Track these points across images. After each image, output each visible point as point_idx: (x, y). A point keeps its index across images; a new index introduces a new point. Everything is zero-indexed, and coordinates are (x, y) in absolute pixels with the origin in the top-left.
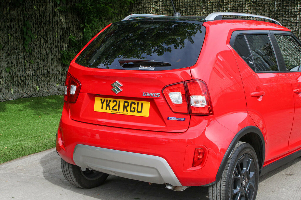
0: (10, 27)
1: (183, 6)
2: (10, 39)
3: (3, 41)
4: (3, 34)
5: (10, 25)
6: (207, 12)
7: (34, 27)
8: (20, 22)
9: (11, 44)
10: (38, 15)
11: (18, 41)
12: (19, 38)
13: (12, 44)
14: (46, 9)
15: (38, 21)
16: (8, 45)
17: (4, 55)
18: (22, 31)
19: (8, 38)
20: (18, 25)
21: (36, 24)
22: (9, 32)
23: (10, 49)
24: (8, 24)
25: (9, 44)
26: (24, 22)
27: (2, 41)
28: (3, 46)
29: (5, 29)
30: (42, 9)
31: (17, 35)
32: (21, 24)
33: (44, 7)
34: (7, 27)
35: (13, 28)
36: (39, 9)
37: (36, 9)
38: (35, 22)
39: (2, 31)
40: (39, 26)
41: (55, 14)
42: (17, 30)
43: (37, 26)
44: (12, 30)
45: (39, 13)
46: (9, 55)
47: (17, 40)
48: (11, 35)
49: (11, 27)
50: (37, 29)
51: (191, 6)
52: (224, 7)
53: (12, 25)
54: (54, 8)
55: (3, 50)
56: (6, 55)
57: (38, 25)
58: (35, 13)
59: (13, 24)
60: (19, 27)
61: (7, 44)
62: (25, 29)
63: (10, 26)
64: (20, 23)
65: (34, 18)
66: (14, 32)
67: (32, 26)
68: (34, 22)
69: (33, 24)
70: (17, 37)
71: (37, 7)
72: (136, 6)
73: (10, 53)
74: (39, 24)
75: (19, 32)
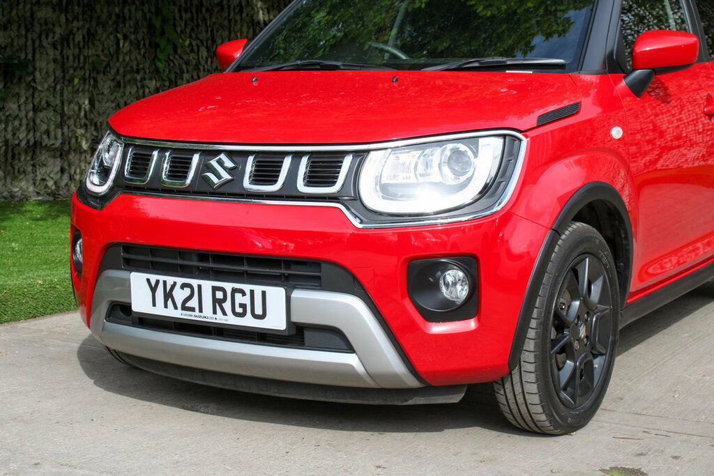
0: (121, 18)
2: (123, 46)
3: (106, 51)
4: (105, 35)
5: (122, 11)
7: (181, 18)
8: (147, 5)
9: (124, 60)
11: (143, 51)
12: (144, 45)
13: (127, 59)
15: (191, 4)
16: (118, 60)
17: (107, 85)
18: (151, 26)
19: (118, 43)
20: (141, 12)
21: (186, 11)
22: (119, 29)
23: (122, 70)
24: (117, 10)
25: (121, 59)
26: (157, 7)
27: (103, 51)
28: (104, 64)
29: (110, 22)
31: (140, 36)
32: (150, 11)
34: (113, 16)
35: (130, 18)
38: (183, 5)
39: (103, 26)
40: (195, 15)
42: (140, 23)
43: (189, 15)
44: (127, 26)
46: (119, 84)
47: (139, 49)
48: (125, 38)
49: (124, 16)
50: (188, 22)
53: (126, 11)
55: (104, 74)
56: (113, 84)
57: (191, 12)
59: (129, 10)
60: (144, 16)
61: (114, 60)
62: (157, 23)
63: (121, 15)
64: (146, 8)
66: (132, 30)
67: (177, 16)
68: (181, 6)
69: (180, 11)
70: (139, 42)
73: (122, 81)
74: (194, 10)
75: (145, 30)
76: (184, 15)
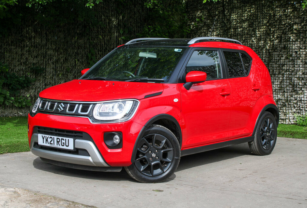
0: (77, 54)
1: (235, 35)
2: (77, 63)
3: (71, 65)
4: (71, 59)
5: (77, 51)
6: (256, 40)
7: (99, 54)
8: (86, 49)
9: (77, 68)
10: (103, 43)
11: (84, 65)
12: (85, 63)
13: (79, 68)
14: (110, 38)
15: (102, 49)
16: (75, 68)
17: (71, 77)
18: (87, 57)
19: (76, 62)
20: (84, 52)
21: (100, 51)
22: (76, 57)
23: (76, 72)
24: (76, 51)
25: (76, 68)
26: (90, 50)
27: (70, 65)
28: (71, 69)
29: (73, 55)
30: (107, 38)
31: (83, 60)
32: (87, 51)
33: (109, 37)
34: (74, 53)
35: (80, 54)
36: (104, 38)
37: (101, 38)
38: (100, 49)
39: (71, 56)
40: (104, 52)
41: (119, 42)
42: (83, 56)
43: (101, 53)
44: (79, 56)
45: (104, 42)
46: (75, 77)
47: (83, 64)
48: (78, 60)
49: (78, 53)
50: (101, 55)
51: (241, 34)
52: (271, 35)
53: (79, 51)
54: (118, 38)
55: (70, 73)
56: (73, 77)
57: (102, 51)
58: (100, 42)
59: (80, 51)
60: (85, 53)
61: (74, 68)
62: (89, 55)
63: (77, 53)
64: (86, 50)
65: (99, 46)
66: (81, 58)
67: (97, 53)
68: (99, 49)
69: (98, 51)
70: (83, 62)
71: (102, 37)
72: (193, 35)
73: (77, 76)
74: (103, 51)
75: (85, 58)
76: (99, 52)
